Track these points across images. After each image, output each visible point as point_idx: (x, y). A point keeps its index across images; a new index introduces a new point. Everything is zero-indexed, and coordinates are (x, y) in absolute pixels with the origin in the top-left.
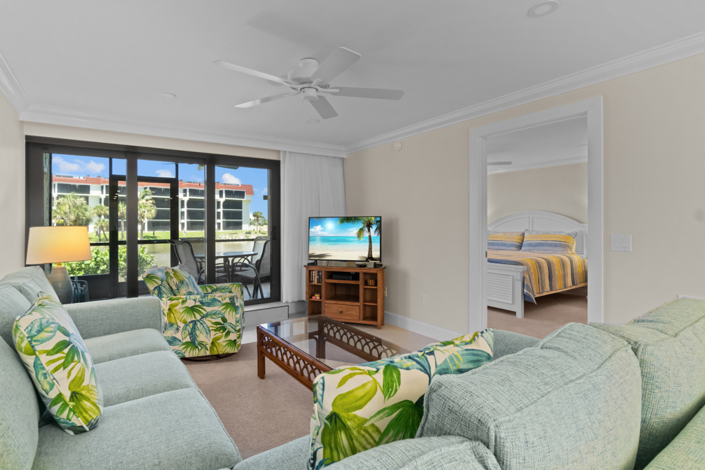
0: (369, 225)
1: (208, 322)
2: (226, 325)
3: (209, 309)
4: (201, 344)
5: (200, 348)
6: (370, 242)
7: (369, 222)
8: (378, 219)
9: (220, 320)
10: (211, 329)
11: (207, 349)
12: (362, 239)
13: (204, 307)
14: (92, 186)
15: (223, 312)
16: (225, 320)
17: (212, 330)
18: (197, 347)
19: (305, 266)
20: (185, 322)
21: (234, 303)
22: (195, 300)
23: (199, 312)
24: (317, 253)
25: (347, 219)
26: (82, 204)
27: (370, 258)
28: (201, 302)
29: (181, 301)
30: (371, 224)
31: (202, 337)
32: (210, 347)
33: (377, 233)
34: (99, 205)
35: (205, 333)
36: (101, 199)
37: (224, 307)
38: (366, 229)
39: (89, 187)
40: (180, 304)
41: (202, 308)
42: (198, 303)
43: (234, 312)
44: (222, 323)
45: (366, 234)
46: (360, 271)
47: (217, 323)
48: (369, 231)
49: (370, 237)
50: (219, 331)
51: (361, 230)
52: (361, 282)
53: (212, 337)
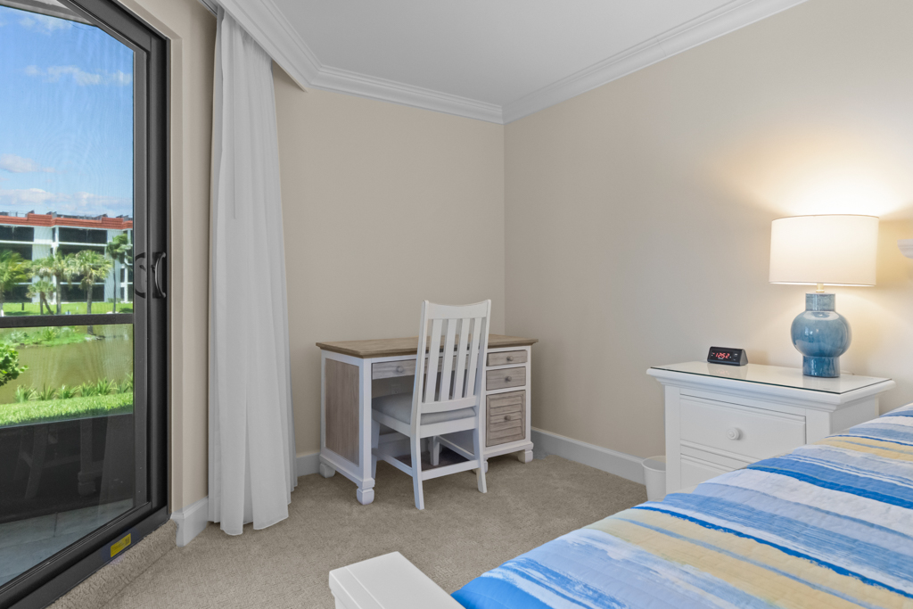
14: (38, 229)
34: (49, 257)
39: (32, 229)
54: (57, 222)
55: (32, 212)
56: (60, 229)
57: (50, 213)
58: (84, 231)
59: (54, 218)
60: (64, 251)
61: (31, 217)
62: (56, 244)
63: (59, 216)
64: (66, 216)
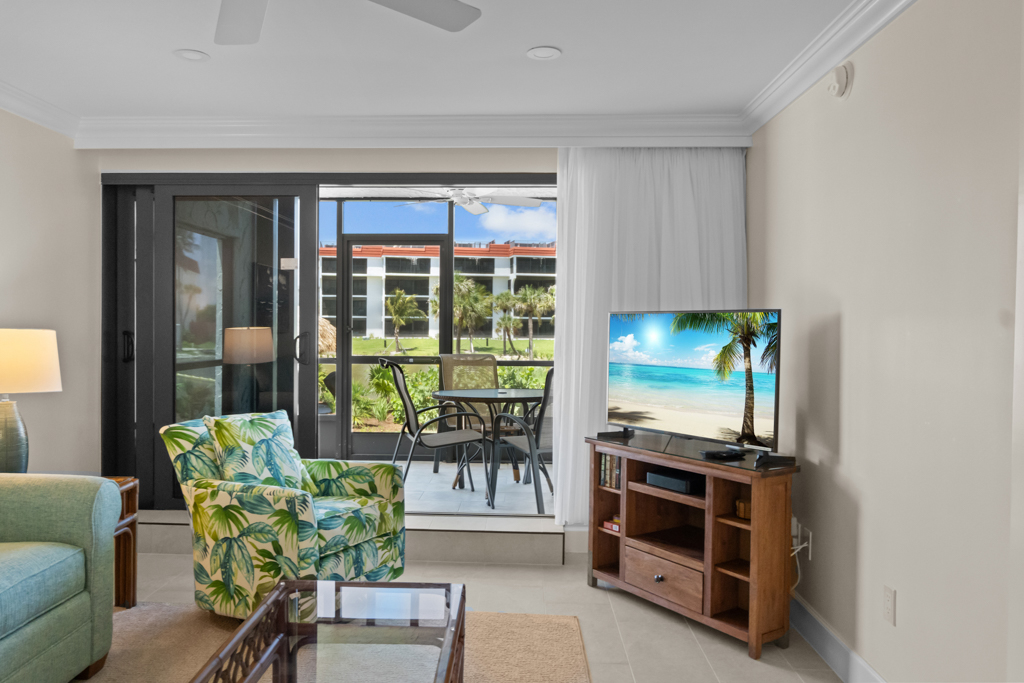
0: (748, 338)
1: (251, 545)
2: (281, 560)
3: (253, 518)
4: (239, 591)
5: (237, 600)
6: (750, 388)
7: (749, 327)
8: (773, 320)
9: (269, 547)
10: (255, 562)
11: (247, 605)
12: (728, 378)
13: (245, 512)
14: (498, 260)
15: (276, 529)
16: (278, 550)
17: (258, 566)
18: (232, 597)
19: (588, 440)
20: (215, 538)
21: (296, 515)
22: (230, 494)
23: (237, 522)
24: (625, 408)
25: (694, 320)
26: (469, 291)
27: (748, 435)
28: (240, 500)
29: (210, 490)
30: (753, 334)
31: (240, 579)
32: (253, 603)
33: (769, 361)
34: (507, 291)
35: (245, 570)
36: (509, 282)
37: (277, 518)
38: (740, 349)
39: (493, 260)
40: (208, 499)
41: (242, 514)
42: (235, 502)
43: (295, 535)
44: (274, 554)
45: (740, 365)
46: (711, 471)
47: (264, 553)
48: (747, 354)
49: (749, 372)
50: (269, 571)
51: (727, 351)
52: (707, 503)
53: (257, 583)
54: (515, 252)
55: (493, 242)
56: (518, 259)
57: (508, 242)
58: (538, 260)
59: (512, 247)
60: (520, 283)
61: (493, 248)
62: (513, 277)
63: (516, 245)
64: (521, 245)
